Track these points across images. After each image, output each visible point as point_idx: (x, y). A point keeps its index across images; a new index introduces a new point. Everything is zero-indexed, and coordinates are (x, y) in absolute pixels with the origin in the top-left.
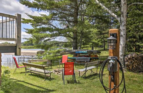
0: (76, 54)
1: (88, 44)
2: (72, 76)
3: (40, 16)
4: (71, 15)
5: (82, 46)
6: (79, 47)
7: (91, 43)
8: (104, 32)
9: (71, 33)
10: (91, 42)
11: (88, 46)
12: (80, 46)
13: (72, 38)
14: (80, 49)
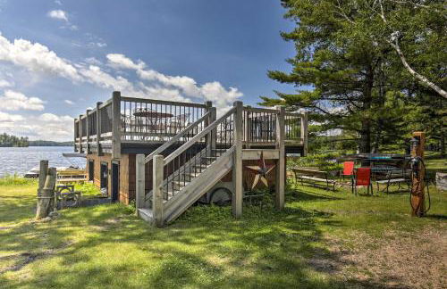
0: (366, 163)
1: (396, 143)
2: (366, 187)
3: (298, 93)
4: (357, 86)
5: (380, 147)
6: (373, 150)
7: (402, 142)
8: (441, 112)
9: (360, 124)
10: (403, 139)
11: (393, 146)
12: (376, 146)
13: (360, 131)
14: (375, 152)
